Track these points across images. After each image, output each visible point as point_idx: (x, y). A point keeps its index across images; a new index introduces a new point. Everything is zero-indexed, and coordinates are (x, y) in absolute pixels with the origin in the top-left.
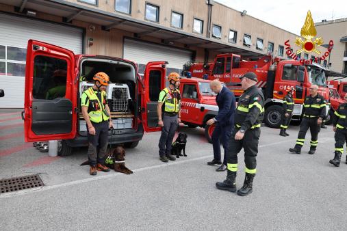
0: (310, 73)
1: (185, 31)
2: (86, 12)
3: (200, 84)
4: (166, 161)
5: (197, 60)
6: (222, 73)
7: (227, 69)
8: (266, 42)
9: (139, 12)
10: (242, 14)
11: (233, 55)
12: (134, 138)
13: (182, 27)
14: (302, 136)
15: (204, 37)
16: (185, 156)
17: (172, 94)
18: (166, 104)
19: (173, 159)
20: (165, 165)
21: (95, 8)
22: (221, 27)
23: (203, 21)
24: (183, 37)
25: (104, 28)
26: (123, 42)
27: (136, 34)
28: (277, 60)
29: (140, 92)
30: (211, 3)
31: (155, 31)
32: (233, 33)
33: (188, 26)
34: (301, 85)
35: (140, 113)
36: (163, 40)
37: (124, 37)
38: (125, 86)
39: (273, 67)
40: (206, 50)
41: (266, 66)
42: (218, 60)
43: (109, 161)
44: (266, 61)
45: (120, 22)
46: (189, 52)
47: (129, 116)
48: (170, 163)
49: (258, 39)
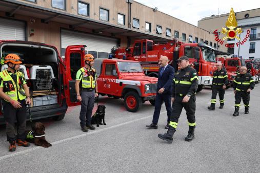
0: (204, 52)
1: (111, 23)
2: (24, 7)
3: (118, 63)
4: (86, 131)
5: (121, 45)
6: (140, 55)
7: (144, 51)
8: (173, 31)
9: (72, 8)
10: (154, 10)
11: (147, 40)
12: (58, 112)
13: (108, 20)
14: (214, 97)
15: (126, 27)
16: (105, 124)
17: (87, 73)
18: (83, 81)
19: (93, 129)
20: (85, 134)
21: (35, 4)
22: (139, 20)
23: (125, 16)
24: (108, 28)
25: (43, 21)
26: (61, 32)
27: (71, 26)
28: (180, 43)
29: (62, 72)
30: (130, 1)
31: (85, 22)
32: (148, 24)
33: (113, 19)
34: (198, 62)
35: (63, 90)
36: (93, 31)
37: (61, 28)
38: (49, 67)
39: (177, 49)
40: (128, 38)
41: (172, 48)
42: (136, 44)
43: (30, 135)
44: (172, 44)
45: (56, 16)
46: (116, 40)
47: (53, 93)
48: (90, 132)
49: (167, 29)
